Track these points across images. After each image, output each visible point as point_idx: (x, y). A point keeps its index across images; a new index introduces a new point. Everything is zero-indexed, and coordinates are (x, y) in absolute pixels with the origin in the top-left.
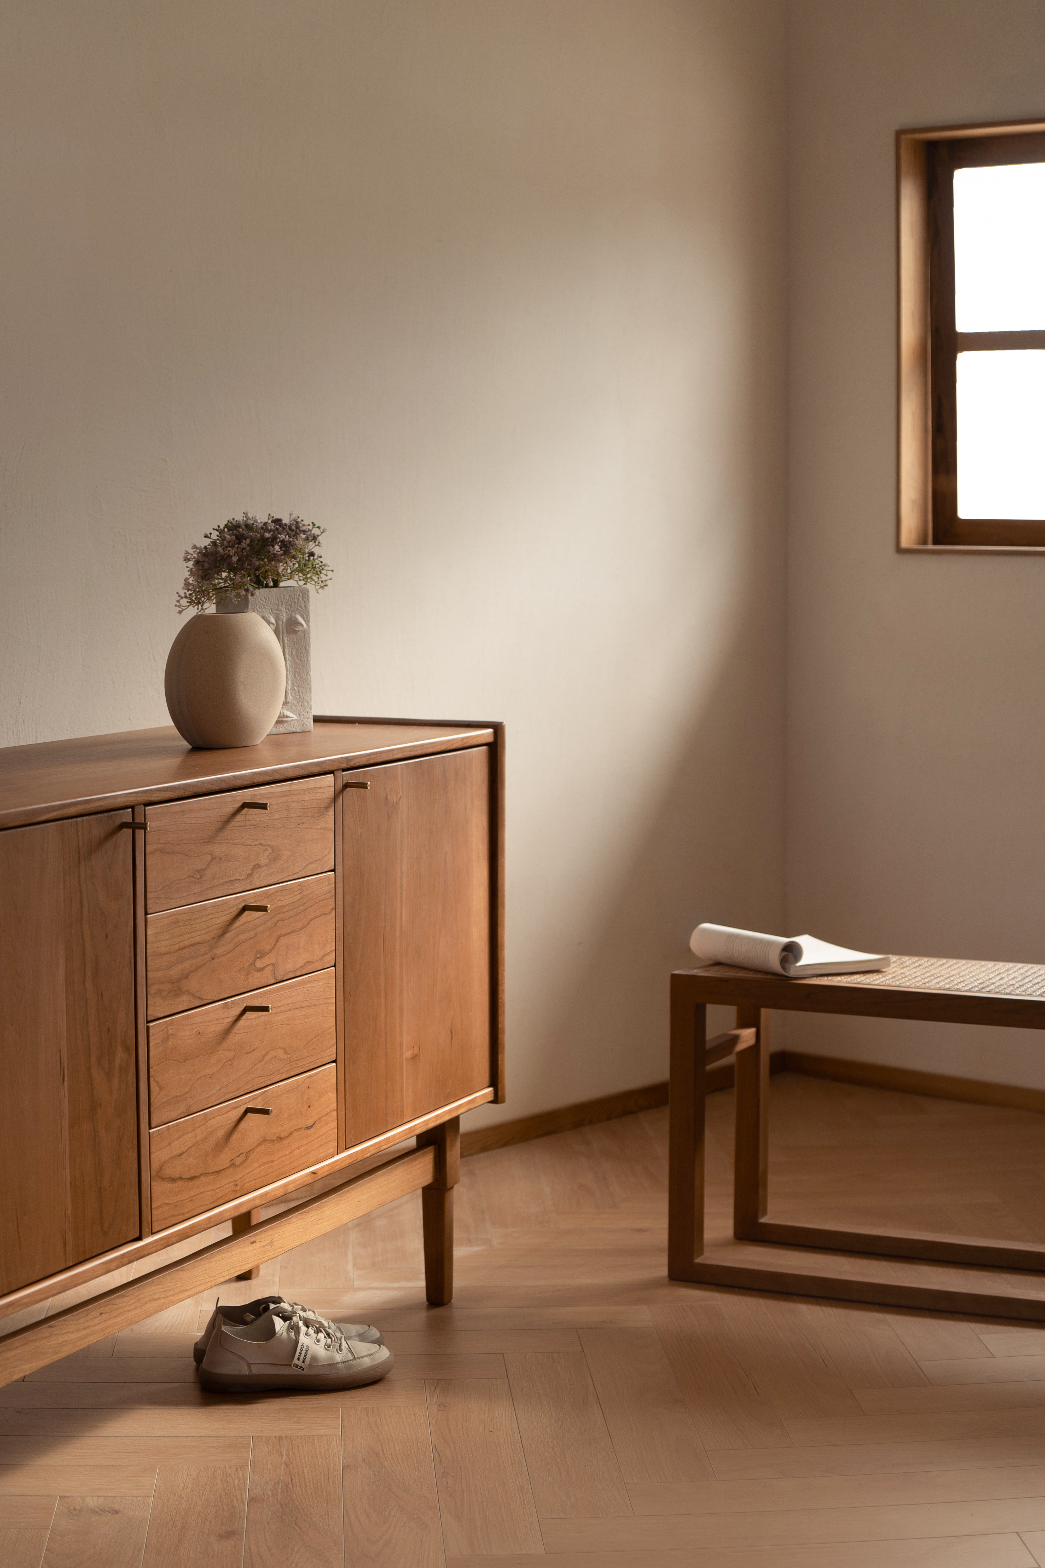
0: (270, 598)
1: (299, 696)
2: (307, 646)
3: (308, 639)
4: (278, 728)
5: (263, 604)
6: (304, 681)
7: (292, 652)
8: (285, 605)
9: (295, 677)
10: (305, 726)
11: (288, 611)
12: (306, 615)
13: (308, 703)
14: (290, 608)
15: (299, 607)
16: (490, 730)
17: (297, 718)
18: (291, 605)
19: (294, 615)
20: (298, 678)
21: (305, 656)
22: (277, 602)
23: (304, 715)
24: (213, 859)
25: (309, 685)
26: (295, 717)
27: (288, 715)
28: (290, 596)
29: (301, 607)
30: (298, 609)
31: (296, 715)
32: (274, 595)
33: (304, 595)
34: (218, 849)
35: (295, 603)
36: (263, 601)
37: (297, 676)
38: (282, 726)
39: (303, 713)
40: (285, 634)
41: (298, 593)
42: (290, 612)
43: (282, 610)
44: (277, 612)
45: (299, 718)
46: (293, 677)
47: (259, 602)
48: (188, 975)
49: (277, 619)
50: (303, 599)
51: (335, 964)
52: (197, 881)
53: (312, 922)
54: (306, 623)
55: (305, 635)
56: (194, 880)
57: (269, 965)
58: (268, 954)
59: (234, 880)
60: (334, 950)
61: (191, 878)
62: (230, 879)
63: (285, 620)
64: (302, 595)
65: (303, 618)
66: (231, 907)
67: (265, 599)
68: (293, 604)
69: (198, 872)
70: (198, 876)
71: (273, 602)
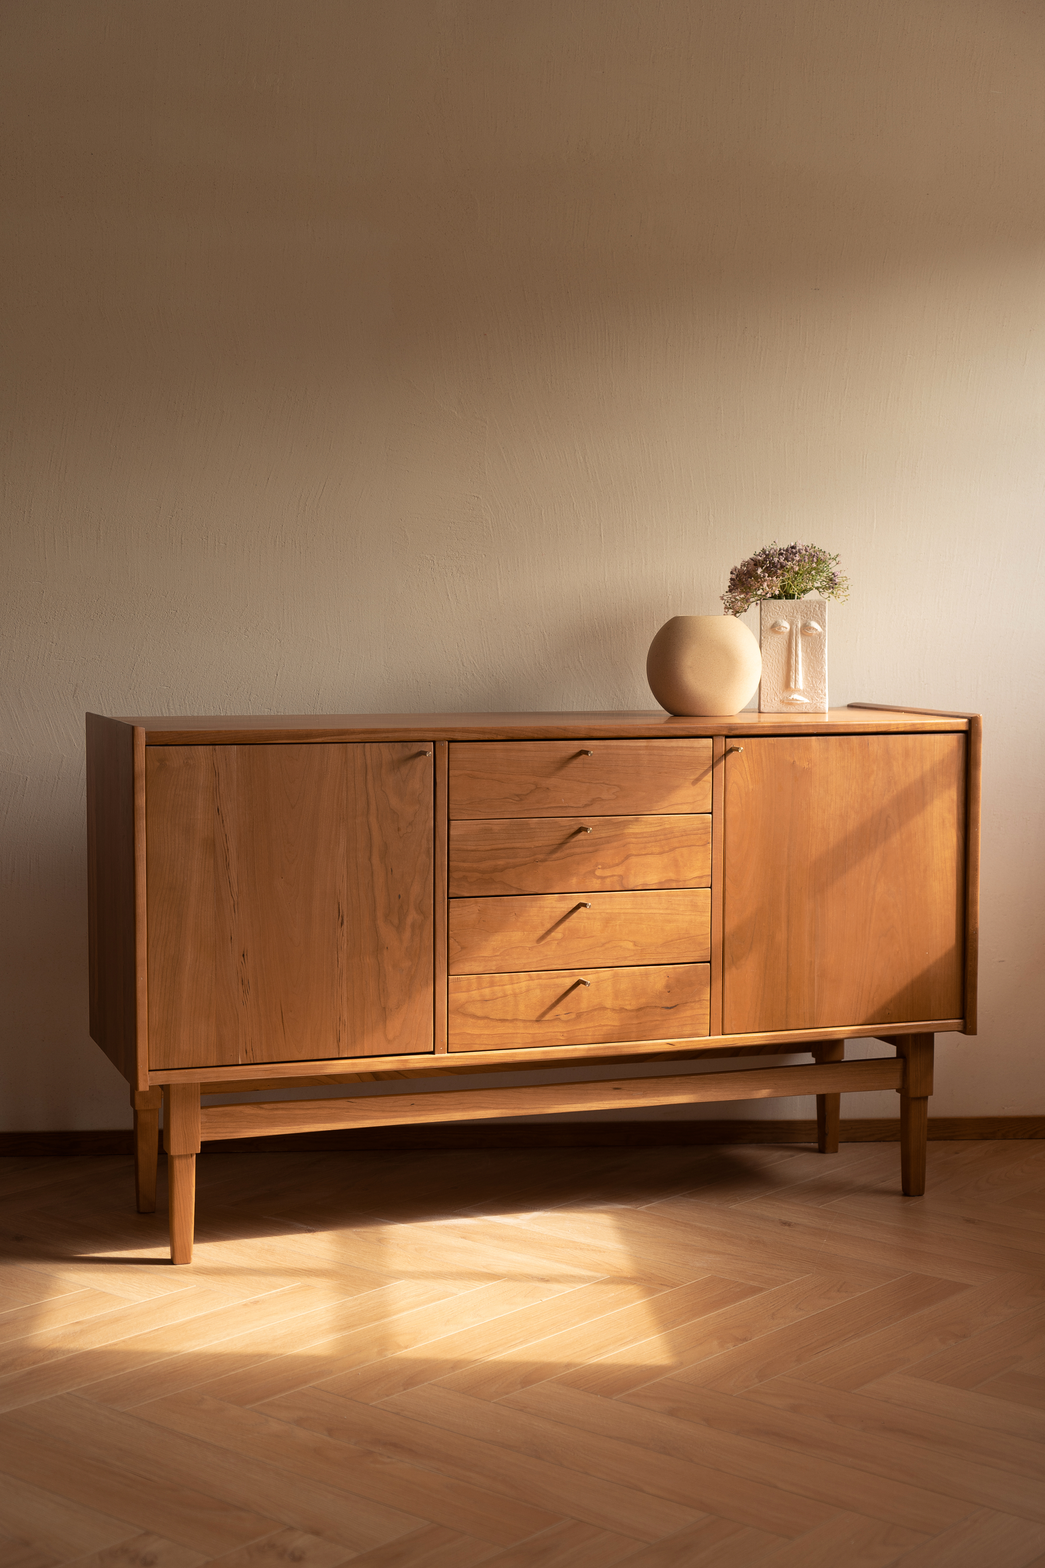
0: (785, 607)
1: (813, 684)
2: (823, 646)
3: (823, 640)
4: (789, 708)
5: (776, 612)
6: (818, 673)
7: (807, 651)
8: (801, 613)
9: (809, 669)
10: (818, 708)
11: (803, 618)
12: (822, 621)
13: (822, 691)
14: (805, 616)
15: (814, 615)
16: (966, 720)
17: (809, 701)
18: (806, 614)
19: (809, 621)
20: (812, 671)
21: (819, 653)
22: (792, 611)
23: (817, 700)
24: (537, 788)
25: (823, 677)
26: (806, 700)
27: (798, 699)
28: (806, 606)
29: (816, 615)
30: (813, 617)
31: (809, 699)
32: (789, 605)
33: (821, 606)
34: (552, 781)
35: (811, 612)
36: (777, 610)
37: (810, 669)
38: (793, 707)
39: (816, 698)
40: (799, 635)
41: (815, 604)
42: (806, 619)
43: (797, 617)
44: (792, 618)
45: (811, 702)
46: (807, 670)
47: (772, 610)
48: (503, 870)
49: (791, 624)
50: (819, 609)
51: (710, 886)
52: (516, 802)
53: (677, 849)
54: (821, 627)
55: (820, 637)
56: (512, 801)
57: (615, 875)
58: (612, 867)
59: (566, 807)
60: (709, 875)
61: (508, 800)
62: (560, 805)
63: (799, 626)
64: (818, 606)
65: (819, 624)
66: (562, 826)
67: (780, 608)
68: (809, 613)
69: (518, 795)
70: (517, 799)
71: (788, 610)
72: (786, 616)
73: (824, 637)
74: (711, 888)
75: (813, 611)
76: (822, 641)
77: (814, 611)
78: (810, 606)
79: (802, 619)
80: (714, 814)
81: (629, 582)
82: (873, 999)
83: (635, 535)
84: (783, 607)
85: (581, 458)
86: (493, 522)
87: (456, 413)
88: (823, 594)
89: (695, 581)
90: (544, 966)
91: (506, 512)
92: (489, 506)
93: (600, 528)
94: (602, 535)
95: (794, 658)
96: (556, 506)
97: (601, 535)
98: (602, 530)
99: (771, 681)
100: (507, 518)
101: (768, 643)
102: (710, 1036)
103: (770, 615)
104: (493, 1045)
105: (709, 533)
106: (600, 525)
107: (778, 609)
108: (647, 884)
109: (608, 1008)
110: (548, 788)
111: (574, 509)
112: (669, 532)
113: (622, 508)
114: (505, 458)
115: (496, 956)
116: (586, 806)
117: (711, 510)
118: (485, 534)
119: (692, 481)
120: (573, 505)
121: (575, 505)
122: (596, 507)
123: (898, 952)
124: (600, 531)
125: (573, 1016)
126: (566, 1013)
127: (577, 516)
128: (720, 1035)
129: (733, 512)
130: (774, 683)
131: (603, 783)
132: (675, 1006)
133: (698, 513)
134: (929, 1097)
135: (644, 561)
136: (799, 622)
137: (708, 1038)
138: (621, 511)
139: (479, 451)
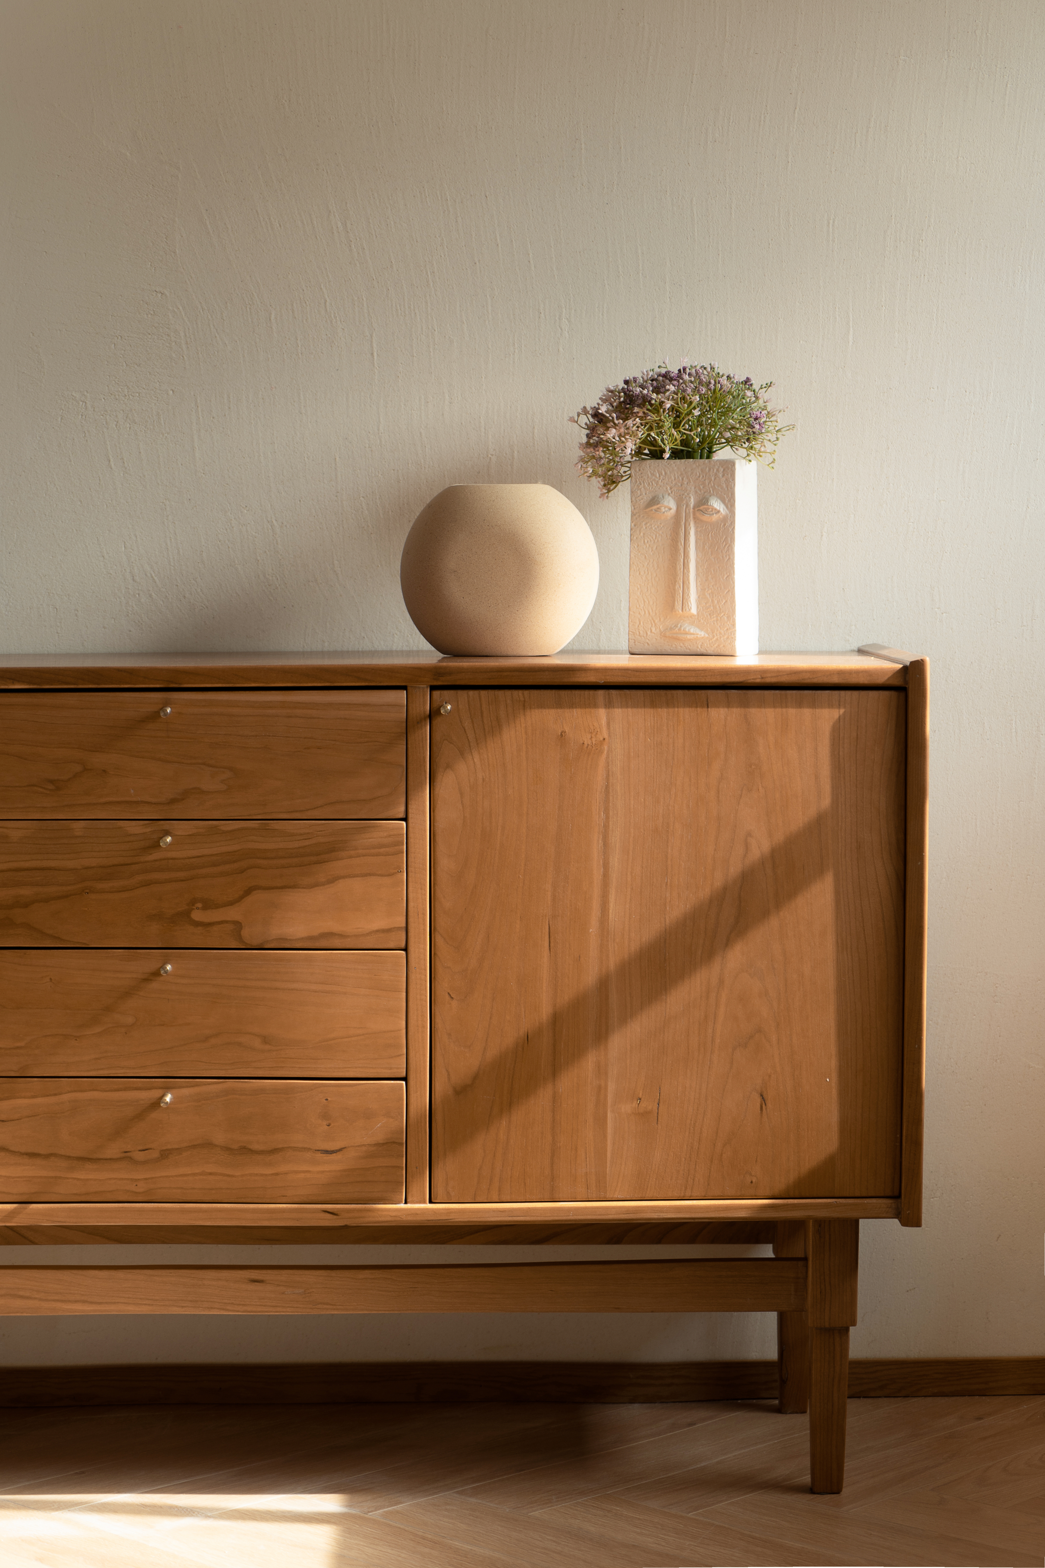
0: (668, 472)
1: (713, 606)
2: (730, 539)
5: (654, 480)
6: (723, 587)
7: (703, 547)
8: (694, 482)
9: (707, 579)
12: (729, 499)
13: (728, 617)
14: (701, 489)
15: (717, 488)
17: (706, 635)
18: (706, 484)
19: (708, 498)
20: (713, 582)
21: (724, 553)
22: (680, 478)
23: (720, 633)
26: (702, 634)
27: (688, 630)
28: (702, 470)
29: (722, 486)
30: (714, 491)
31: (705, 631)
32: (675, 469)
33: (731, 471)
34: (108, 759)
35: (710, 480)
36: (657, 477)
37: (710, 579)
39: (719, 630)
40: (691, 522)
41: (717, 467)
42: (701, 493)
43: (691, 490)
44: (679, 492)
45: (711, 636)
46: (705, 580)
47: (648, 477)
48: (27, 905)
49: (679, 503)
50: (723, 476)
51: (403, 945)
52: (48, 792)
53: (340, 881)
54: (727, 507)
55: (725, 525)
56: (41, 790)
57: (227, 922)
58: (222, 907)
59: (137, 802)
60: (399, 929)
61: (35, 788)
62: (128, 799)
63: (692, 503)
64: (722, 470)
65: (723, 502)
66: (131, 835)
67: (660, 474)
68: (707, 482)
69: (51, 782)
70: (51, 787)
71: (673, 478)
72: (671, 488)
73: (731, 523)
74: (406, 949)
75: (713, 479)
76: (729, 530)
77: (715, 479)
78: (710, 470)
79: (696, 492)
80: (410, 820)
81: (421, 433)
82: (722, 1155)
83: (432, 354)
84: (666, 473)
85: (339, 224)
86: (187, 334)
87: (128, 154)
88: (736, 449)
89: (536, 431)
90: (102, 1069)
91: (209, 317)
92: (181, 308)
93: (372, 342)
94: (375, 354)
95: (682, 560)
96: (294, 305)
97: (372, 354)
98: (375, 345)
99: (646, 600)
100: (212, 326)
101: (642, 534)
102: (406, 1203)
103: (644, 487)
104: (16, 1194)
105: (561, 349)
106: (371, 336)
107: (658, 475)
108: (287, 939)
109: (216, 1146)
110: (104, 771)
111: (326, 310)
112: (490, 347)
113: (409, 308)
114: (209, 227)
115: (18, 1048)
116: (173, 801)
117: (564, 310)
118: (174, 355)
119: (532, 262)
120: (325, 303)
121: (328, 304)
122: (365, 305)
123: (770, 1076)
124: (372, 347)
125: (155, 1154)
126: (141, 1148)
127: (331, 322)
128: (424, 1202)
129: (602, 315)
130: (651, 603)
131: (204, 764)
132: (340, 1150)
133: (542, 315)
134: (850, 1327)
135: (447, 397)
136: (692, 497)
137: (402, 1206)
138: (407, 313)
139: (165, 216)
